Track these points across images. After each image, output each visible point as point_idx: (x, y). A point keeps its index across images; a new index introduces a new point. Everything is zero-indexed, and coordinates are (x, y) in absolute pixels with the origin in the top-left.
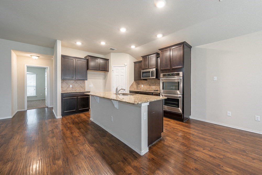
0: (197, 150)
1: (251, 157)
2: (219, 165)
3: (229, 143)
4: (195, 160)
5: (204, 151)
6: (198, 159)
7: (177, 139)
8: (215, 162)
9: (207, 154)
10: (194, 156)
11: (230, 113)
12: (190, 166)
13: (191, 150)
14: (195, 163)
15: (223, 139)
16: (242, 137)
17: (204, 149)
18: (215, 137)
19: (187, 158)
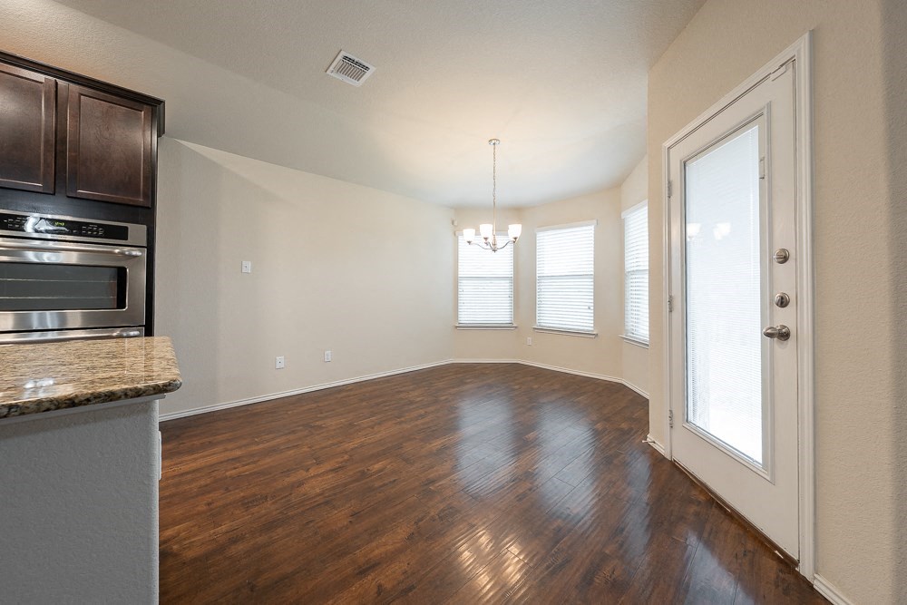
0: (300, 484)
1: (369, 427)
2: (363, 473)
3: (320, 427)
4: (326, 503)
5: (312, 472)
6: (329, 496)
7: (209, 504)
8: (351, 473)
9: (327, 472)
10: (314, 497)
11: (281, 361)
12: (340, 525)
13: (291, 494)
14: (334, 508)
15: (303, 425)
16: (320, 404)
17: (308, 470)
18: (287, 432)
19: (311, 518)
